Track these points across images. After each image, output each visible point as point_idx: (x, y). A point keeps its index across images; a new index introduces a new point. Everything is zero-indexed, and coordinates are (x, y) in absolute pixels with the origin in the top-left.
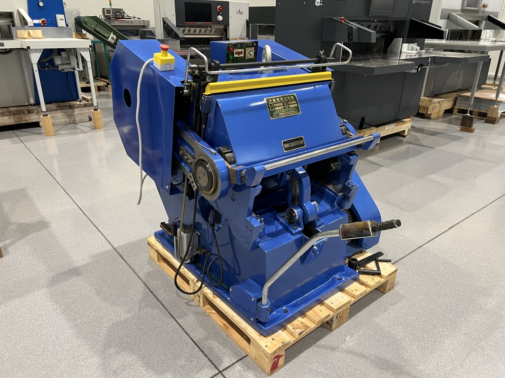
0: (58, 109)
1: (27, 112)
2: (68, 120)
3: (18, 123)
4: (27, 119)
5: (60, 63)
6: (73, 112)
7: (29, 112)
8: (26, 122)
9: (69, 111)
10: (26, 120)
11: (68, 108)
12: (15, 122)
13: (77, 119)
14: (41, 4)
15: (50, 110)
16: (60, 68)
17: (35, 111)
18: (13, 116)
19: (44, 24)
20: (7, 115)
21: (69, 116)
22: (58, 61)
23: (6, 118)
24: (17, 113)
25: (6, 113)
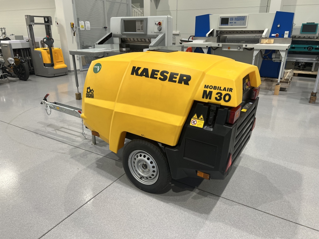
5: (274, 57)
6: (273, 84)
9: (270, 83)
11: (271, 81)
14: (279, 26)
16: (273, 60)
19: (276, 37)
21: (269, 85)
22: (273, 56)
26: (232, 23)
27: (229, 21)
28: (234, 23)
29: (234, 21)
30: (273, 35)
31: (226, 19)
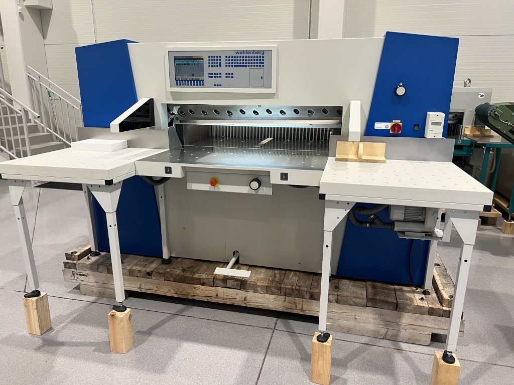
0: (369, 304)
1: (307, 296)
2: (383, 331)
3: (289, 311)
6: (400, 318)
7: (313, 297)
9: (389, 313)
10: (302, 310)
11: (391, 307)
12: (284, 307)
13: (403, 334)
14: (401, 91)
16: (397, 228)
18: (283, 298)
20: (273, 293)
21: (388, 323)
23: (271, 297)
24: (290, 294)
25: (273, 290)
26: (218, 76)
27: (207, 70)
29: (223, 70)
30: (379, 126)
31: (194, 63)
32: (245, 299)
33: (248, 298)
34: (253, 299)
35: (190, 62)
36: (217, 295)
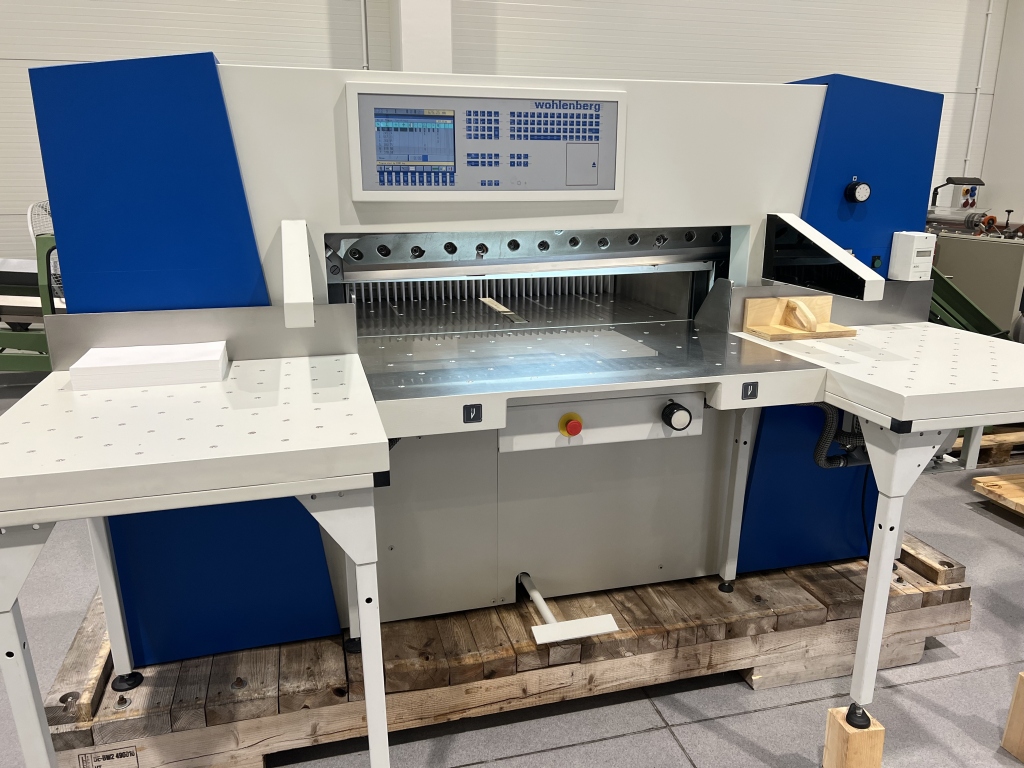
0: (830, 616)
1: (721, 635)
3: (683, 676)
4: (714, 662)
7: (732, 632)
8: (710, 672)
10: (710, 666)
12: (673, 671)
14: (863, 193)
15: (801, 621)
17: (752, 630)
18: (672, 652)
20: (652, 649)
23: (649, 657)
24: (687, 640)
25: (653, 641)
26: (492, 160)
27: (465, 146)
28: (505, 160)
29: (504, 146)
31: (429, 126)
32: (591, 679)
33: (597, 675)
34: (609, 675)
35: (417, 124)
36: (524, 691)
